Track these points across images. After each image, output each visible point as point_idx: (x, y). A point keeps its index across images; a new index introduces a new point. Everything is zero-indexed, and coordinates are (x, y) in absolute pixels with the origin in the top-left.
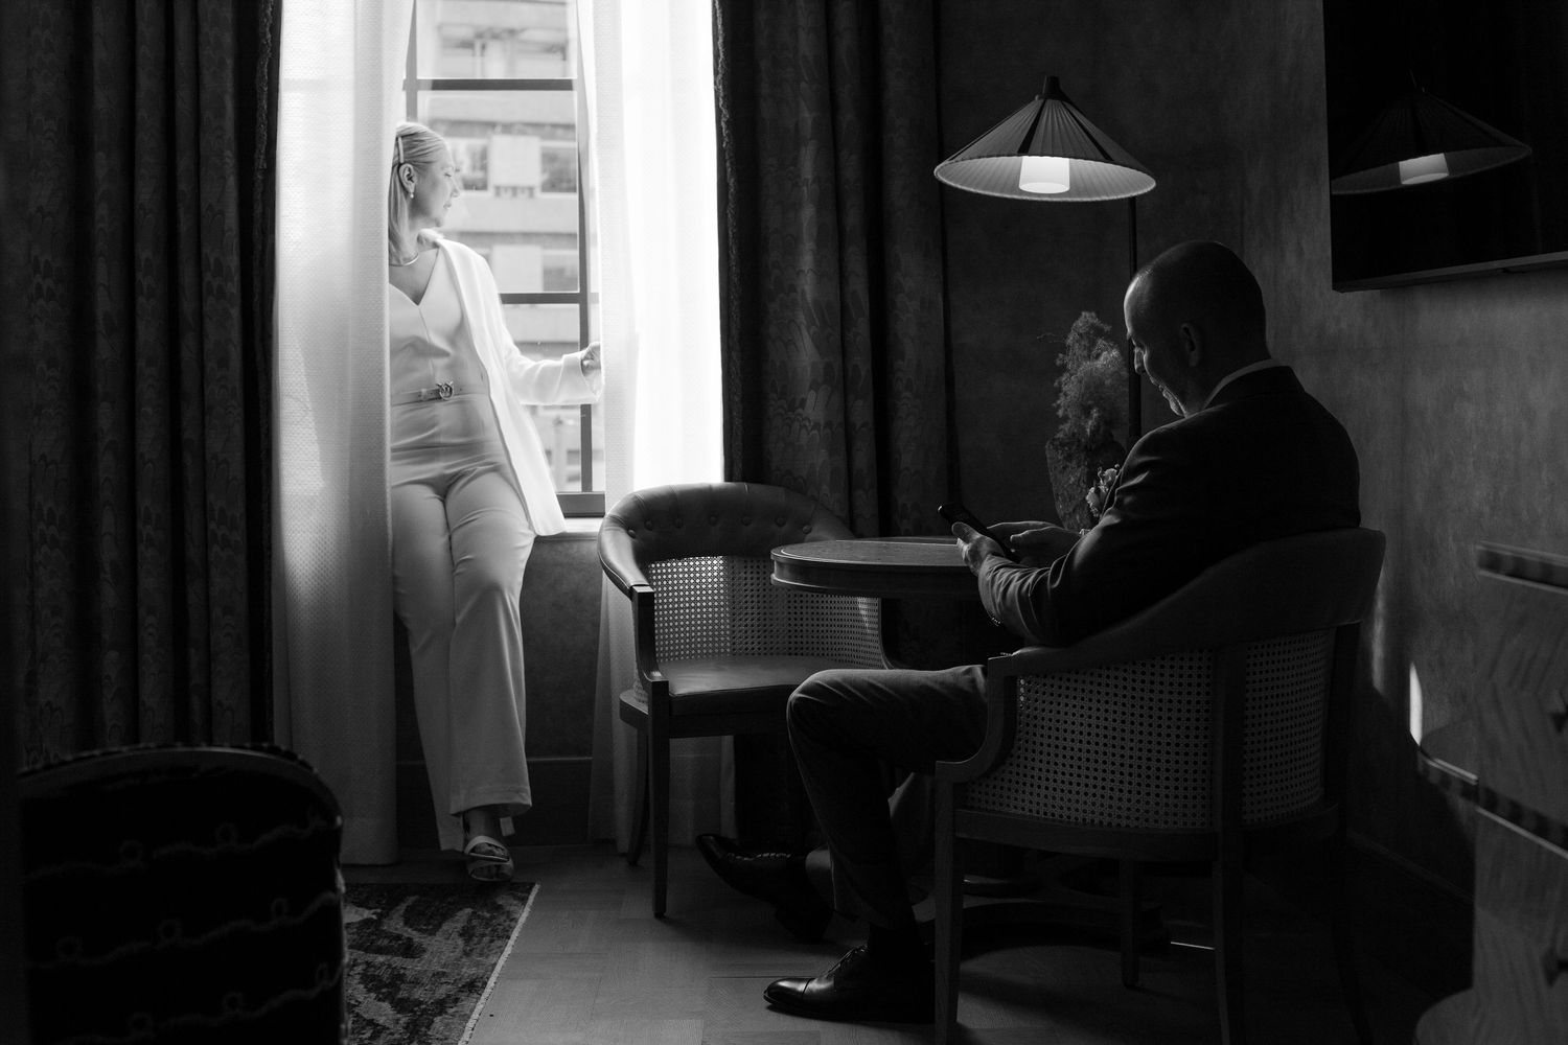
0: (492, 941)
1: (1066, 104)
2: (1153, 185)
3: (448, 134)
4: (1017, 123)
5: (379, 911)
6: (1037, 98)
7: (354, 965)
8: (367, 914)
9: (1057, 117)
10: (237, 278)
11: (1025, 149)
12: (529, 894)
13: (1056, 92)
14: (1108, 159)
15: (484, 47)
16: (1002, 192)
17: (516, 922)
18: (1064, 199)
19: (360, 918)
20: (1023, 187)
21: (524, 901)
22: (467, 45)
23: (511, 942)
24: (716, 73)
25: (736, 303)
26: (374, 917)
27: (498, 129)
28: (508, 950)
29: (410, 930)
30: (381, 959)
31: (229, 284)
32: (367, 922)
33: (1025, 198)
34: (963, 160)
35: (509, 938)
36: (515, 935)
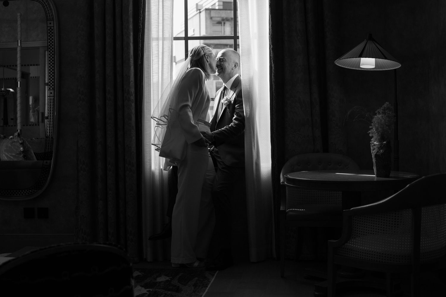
0: (202, 288)
1: (374, 42)
2: (400, 66)
3: (214, 48)
4: (359, 48)
5: (171, 277)
6: (365, 40)
7: (161, 294)
8: (168, 278)
9: (371, 46)
10: (134, 95)
11: (361, 56)
12: (215, 273)
13: (371, 38)
14: (386, 58)
15: (224, 23)
16: (355, 68)
17: (210, 282)
18: (374, 70)
19: (166, 280)
20: (361, 67)
21: (213, 275)
22: (219, 23)
23: (208, 288)
24: (269, 34)
25: (274, 101)
26: (170, 279)
27: (228, 46)
28: (207, 291)
29: (179, 284)
30: (169, 292)
31: (132, 97)
32: (167, 281)
33: (362, 69)
34: (342, 59)
35: (207, 287)
36: (209, 286)
